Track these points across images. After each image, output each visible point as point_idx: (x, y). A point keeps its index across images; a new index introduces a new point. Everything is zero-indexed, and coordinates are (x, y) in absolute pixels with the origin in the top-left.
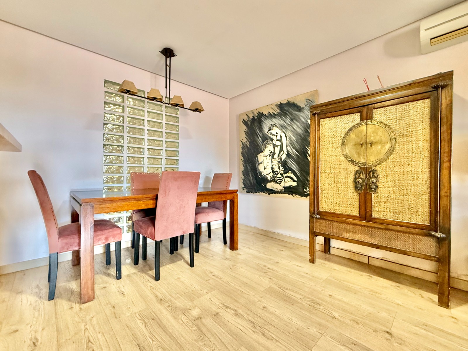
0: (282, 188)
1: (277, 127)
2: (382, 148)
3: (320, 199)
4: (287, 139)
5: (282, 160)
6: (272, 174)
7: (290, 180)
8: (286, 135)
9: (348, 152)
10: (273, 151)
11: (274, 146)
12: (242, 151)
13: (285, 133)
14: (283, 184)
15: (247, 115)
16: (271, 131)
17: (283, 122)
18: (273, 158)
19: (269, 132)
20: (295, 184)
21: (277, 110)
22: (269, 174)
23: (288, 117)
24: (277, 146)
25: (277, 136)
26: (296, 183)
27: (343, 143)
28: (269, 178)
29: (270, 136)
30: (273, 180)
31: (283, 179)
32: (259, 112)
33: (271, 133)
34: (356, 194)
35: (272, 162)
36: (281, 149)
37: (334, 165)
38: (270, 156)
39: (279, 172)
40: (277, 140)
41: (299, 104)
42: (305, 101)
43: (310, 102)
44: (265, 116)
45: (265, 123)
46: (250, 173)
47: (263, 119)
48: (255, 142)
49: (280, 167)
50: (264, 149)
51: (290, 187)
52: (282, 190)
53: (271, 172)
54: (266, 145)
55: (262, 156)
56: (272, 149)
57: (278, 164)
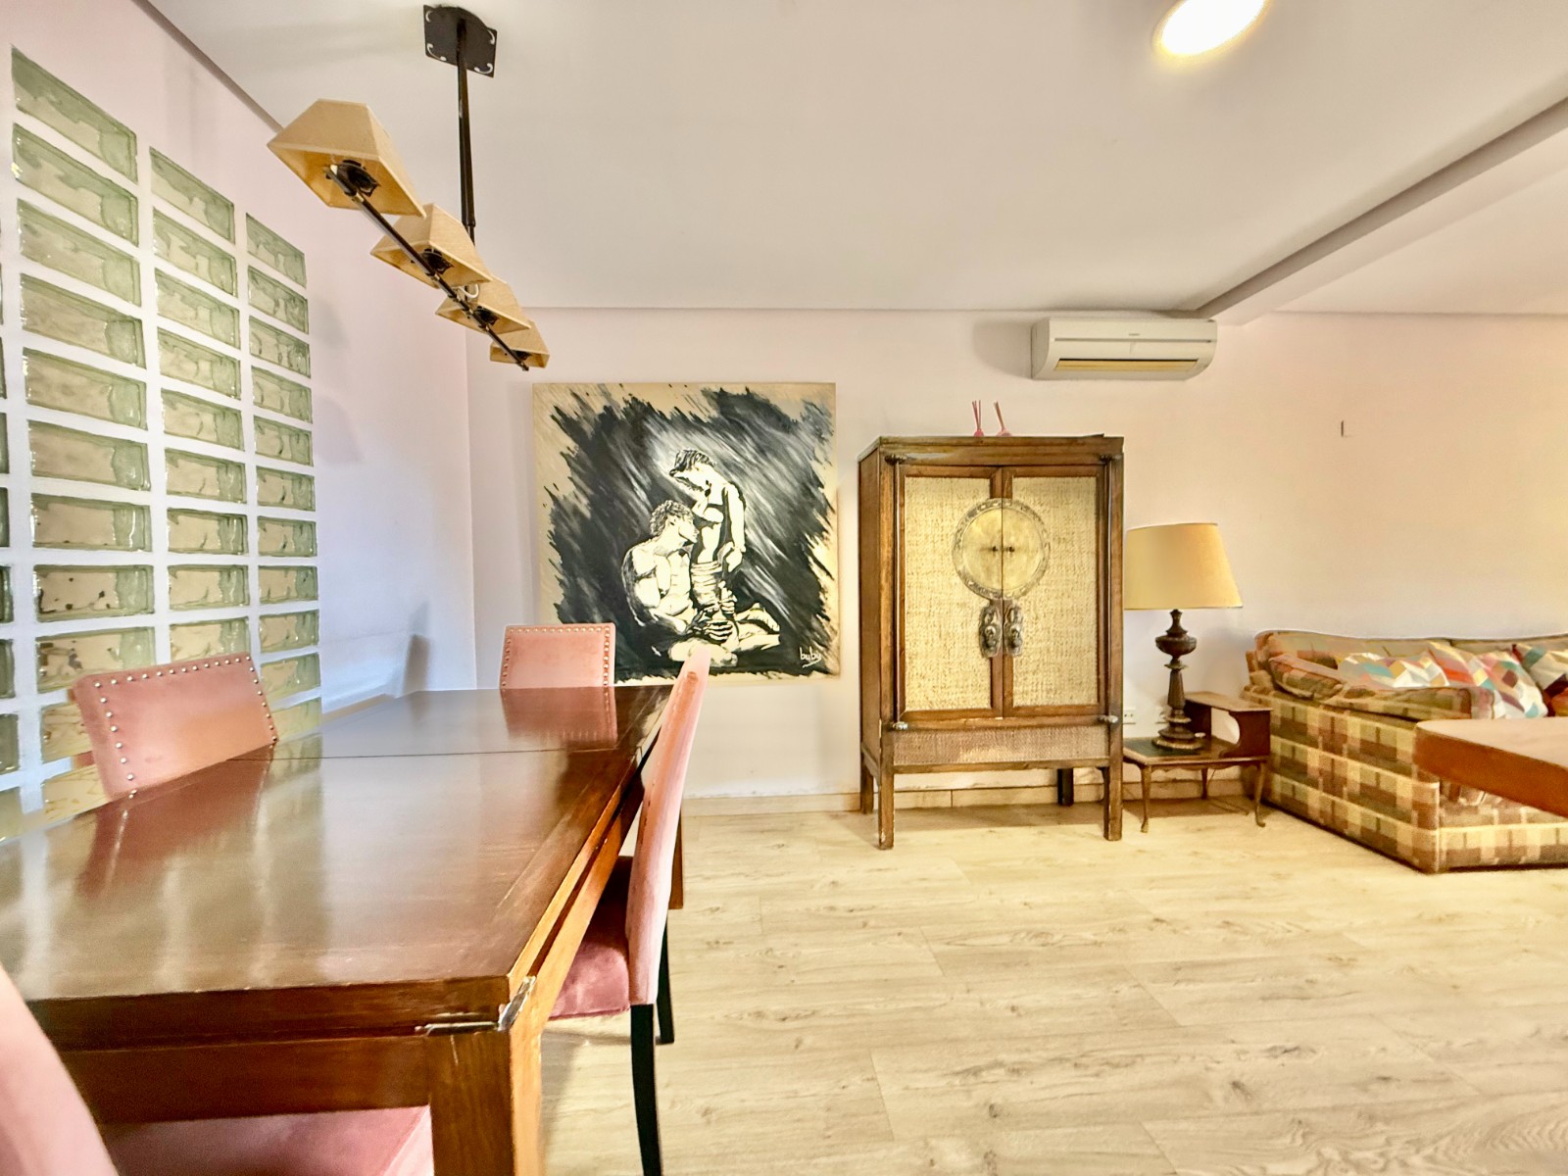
0: (729, 656)
1: (711, 464)
2: (1028, 560)
3: (907, 683)
4: (745, 506)
5: (730, 570)
6: (691, 614)
7: (758, 628)
8: (740, 493)
9: (967, 567)
10: (695, 541)
11: (699, 523)
12: (552, 528)
13: (737, 487)
14: (732, 644)
15: (575, 395)
16: (685, 474)
18: (694, 560)
19: (679, 474)
20: (773, 641)
21: (710, 408)
22: (682, 612)
23: (748, 439)
24: (711, 524)
25: (708, 493)
26: (777, 636)
27: (957, 544)
28: (681, 628)
29: (682, 486)
30: (697, 632)
31: (734, 630)
32: (634, 399)
33: (687, 480)
34: (984, 660)
35: (691, 574)
36: (726, 536)
37: (937, 595)
38: (682, 553)
39: (717, 607)
40: (710, 505)
41: (785, 410)
42: (802, 405)
43: (818, 412)
44: (659, 419)
45: (662, 443)
46: (595, 610)
47: (652, 426)
48: (617, 503)
49: (720, 590)
50: (656, 530)
51: (758, 650)
52: (731, 660)
53: (686, 608)
54: (666, 518)
55: (652, 552)
56: (691, 533)
57: (714, 581)
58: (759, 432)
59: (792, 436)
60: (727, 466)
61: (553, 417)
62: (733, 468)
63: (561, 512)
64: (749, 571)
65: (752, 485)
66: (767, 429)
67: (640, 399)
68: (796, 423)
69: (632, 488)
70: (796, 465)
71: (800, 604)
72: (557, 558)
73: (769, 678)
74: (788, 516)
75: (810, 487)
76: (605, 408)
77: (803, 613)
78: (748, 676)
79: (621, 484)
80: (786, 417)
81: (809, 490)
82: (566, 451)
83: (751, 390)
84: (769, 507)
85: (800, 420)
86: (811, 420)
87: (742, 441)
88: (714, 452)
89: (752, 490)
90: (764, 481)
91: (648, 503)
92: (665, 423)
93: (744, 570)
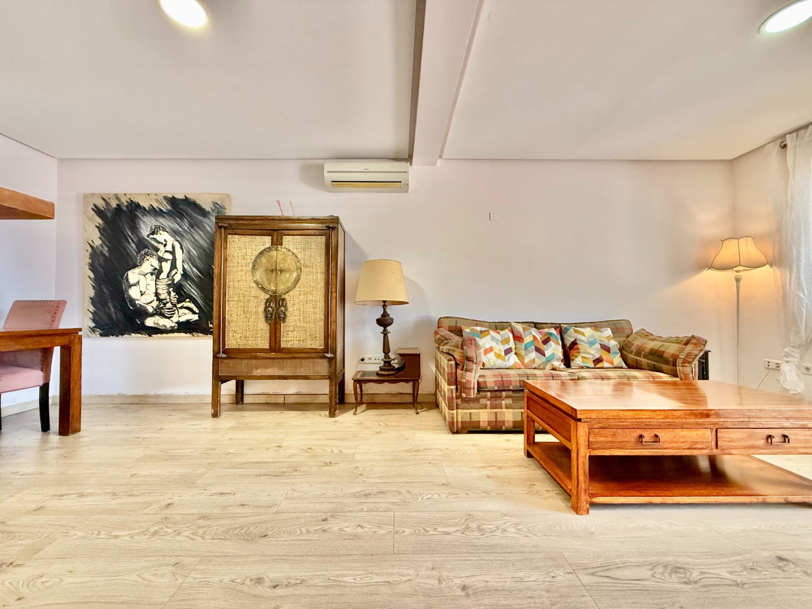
0: (173, 325)
1: (167, 232)
2: (290, 276)
3: (226, 334)
4: (183, 252)
5: (175, 282)
7: (188, 311)
8: (181, 246)
9: (259, 278)
10: (158, 268)
11: (161, 260)
12: (90, 261)
13: (179, 243)
14: (175, 318)
15: (103, 199)
16: (155, 236)
17: (177, 226)
18: (158, 277)
19: (151, 236)
20: (196, 317)
21: (167, 206)
22: (151, 302)
23: (186, 220)
24: (166, 260)
25: (165, 245)
26: (197, 316)
27: (254, 267)
28: (150, 310)
29: (153, 242)
30: (159, 312)
31: (176, 311)
32: (131, 201)
33: (155, 239)
34: (266, 324)
35: (156, 284)
36: (174, 266)
37: (243, 292)
38: (152, 274)
39: (168, 300)
40: (166, 251)
41: (204, 206)
42: (212, 203)
43: (219, 207)
44: (142, 210)
45: (144, 222)
46: (110, 301)
47: (139, 213)
48: (121, 250)
49: (170, 292)
50: (140, 263)
51: (188, 322)
52: (175, 326)
53: (153, 301)
54: (145, 257)
55: (137, 273)
56: (156, 264)
57: (167, 288)
58: (191, 217)
59: (207, 219)
61: (93, 209)
62: (178, 233)
63: (95, 254)
64: (185, 283)
65: (187, 242)
66: (194, 215)
67: (134, 201)
68: (209, 212)
69: (129, 242)
70: (208, 232)
71: (210, 300)
72: (92, 276)
74: (204, 257)
76: (117, 205)
77: (211, 304)
78: (183, 335)
79: (124, 241)
80: (204, 210)
82: (98, 225)
83: (187, 196)
84: (195, 253)
86: (216, 211)
87: (182, 220)
89: (188, 245)
90: (193, 240)
92: (146, 212)
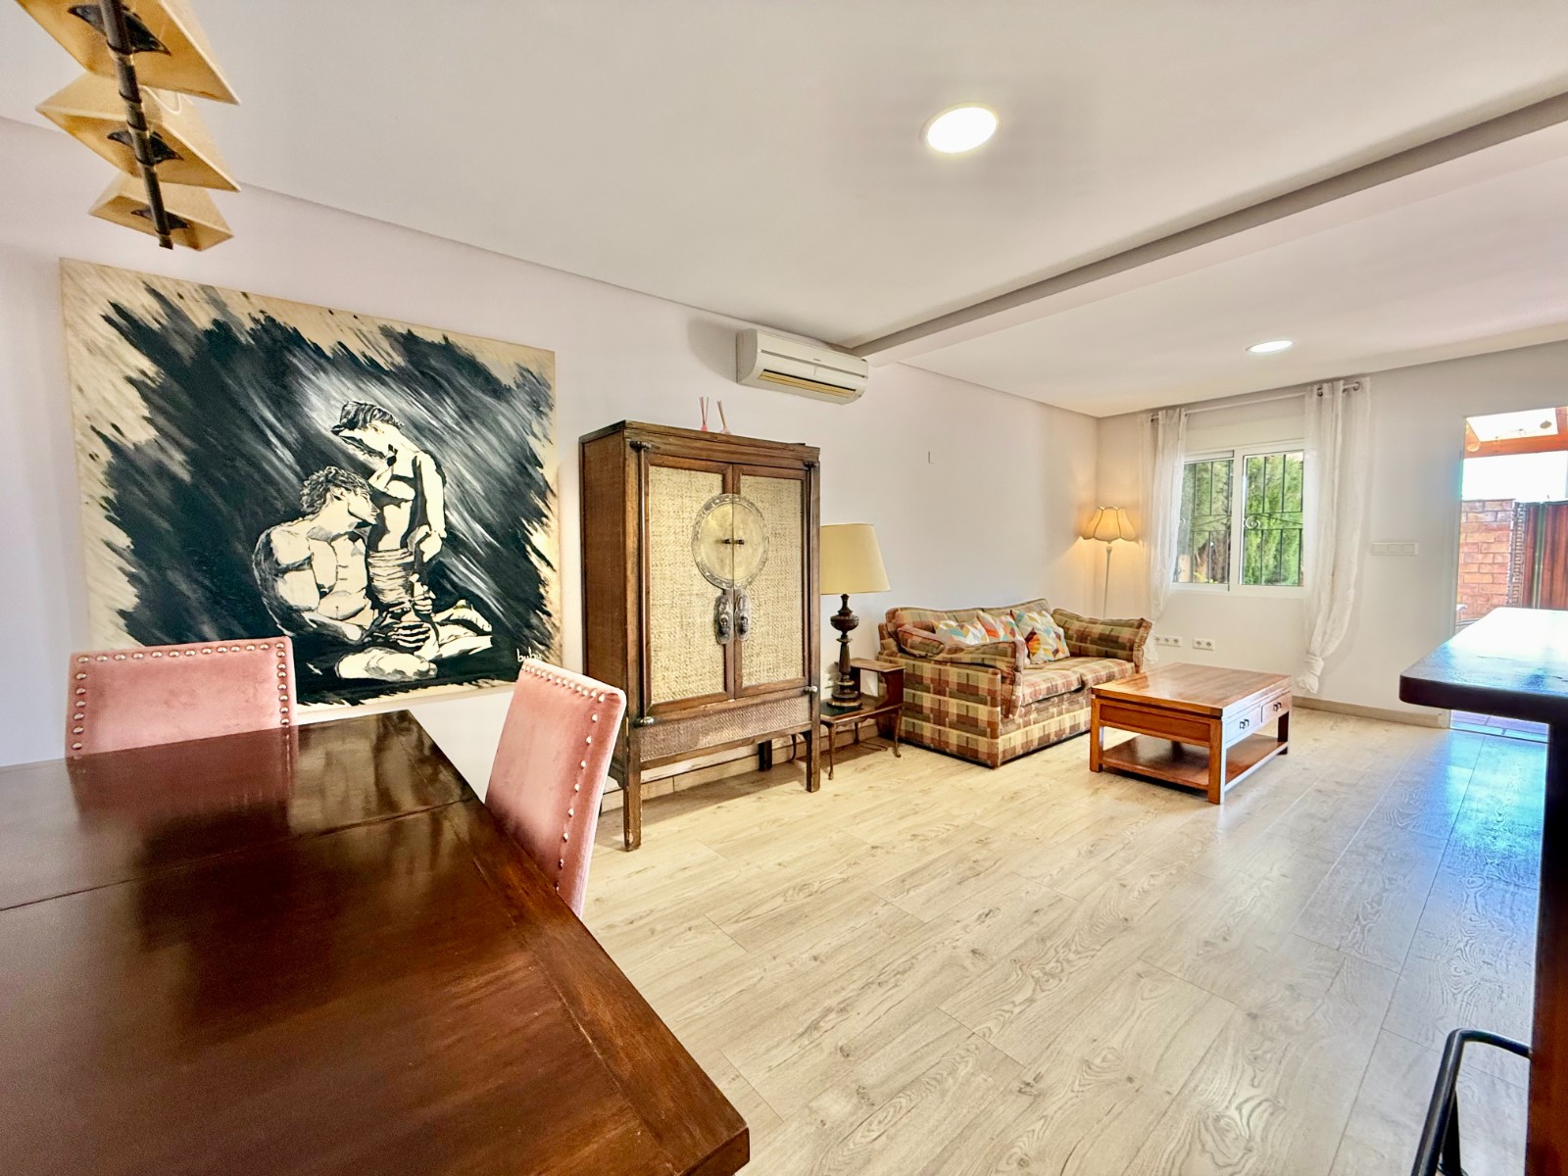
1: (395, 425)
2: (753, 553)
3: (652, 674)
4: (444, 482)
5: (426, 559)
6: (368, 617)
7: (465, 630)
8: (438, 466)
9: (704, 558)
10: (374, 522)
11: (379, 499)
12: (109, 493)
13: (433, 457)
15: (155, 295)
17: (423, 412)
19: (346, 433)
20: (484, 643)
21: (392, 353)
22: (355, 614)
23: (448, 401)
24: (397, 502)
25: (392, 461)
26: (488, 638)
27: (696, 534)
28: (353, 634)
29: (351, 449)
30: (379, 638)
31: (432, 633)
32: (270, 319)
33: (360, 442)
34: (718, 648)
35: (368, 565)
36: (419, 516)
37: (680, 586)
38: (354, 537)
39: (407, 605)
40: (395, 478)
41: (496, 372)
42: (516, 368)
43: (535, 381)
44: (312, 354)
45: (320, 389)
46: (205, 618)
47: (300, 361)
48: (240, 463)
49: (412, 585)
50: (311, 505)
51: (464, 656)
52: (428, 671)
53: (362, 609)
54: (327, 490)
55: (304, 534)
56: (366, 510)
57: (403, 573)
58: (462, 393)
59: (504, 404)
60: (419, 431)
61: (108, 319)
62: (427, 433)
63: (125, 467)
64: (452, 561)
65: (454, 456)
66: (473, 391)
67: (279, 320)
68: (509, 390)
69: (268, 443)
70: (509, 438)
71: (517, 599)
72: (123, 540)
73: (480, 687)
74: (501, 497)
75: (528, 466)
76: (215, 322)
77: (521, 609)
78: (452, 688)
79: (249, 437)
80: (496, 381)
81: (526, 468)
82: (135, 375)
83: (450, 339)
84: (477, 486)
85: (514, 387)
86: (526, 388)
87: (440, 401)
88: (400, 410)
89: (455, 463)
90: (470, 453)
91: (298, 468)
92: (322, 361)
93: (446, 561)
